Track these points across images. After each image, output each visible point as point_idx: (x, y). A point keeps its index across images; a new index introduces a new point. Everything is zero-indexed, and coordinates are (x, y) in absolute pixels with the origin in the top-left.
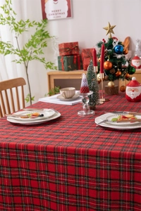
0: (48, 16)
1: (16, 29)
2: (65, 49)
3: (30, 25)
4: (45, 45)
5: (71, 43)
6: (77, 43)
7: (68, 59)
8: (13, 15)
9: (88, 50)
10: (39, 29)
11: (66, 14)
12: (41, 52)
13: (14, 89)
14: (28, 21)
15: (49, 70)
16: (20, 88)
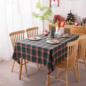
0: (51, 6)
1: (41, 10)
2: (55, 17)
3: (46, 8)
4: (50, 15)
5: (57, 15)
6: (59, 15)
7: (55, 20)
8: (40, 5)
9: (62, 18)
10: (49, 9)
11: (57, 5)
12: (48, 17)
13: (35, 30)
14: (45, 7)
15: (50, 23)
16: (36, 30)
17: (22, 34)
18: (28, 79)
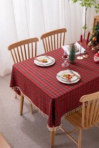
17: (34, 43)
18: (32, 116)
